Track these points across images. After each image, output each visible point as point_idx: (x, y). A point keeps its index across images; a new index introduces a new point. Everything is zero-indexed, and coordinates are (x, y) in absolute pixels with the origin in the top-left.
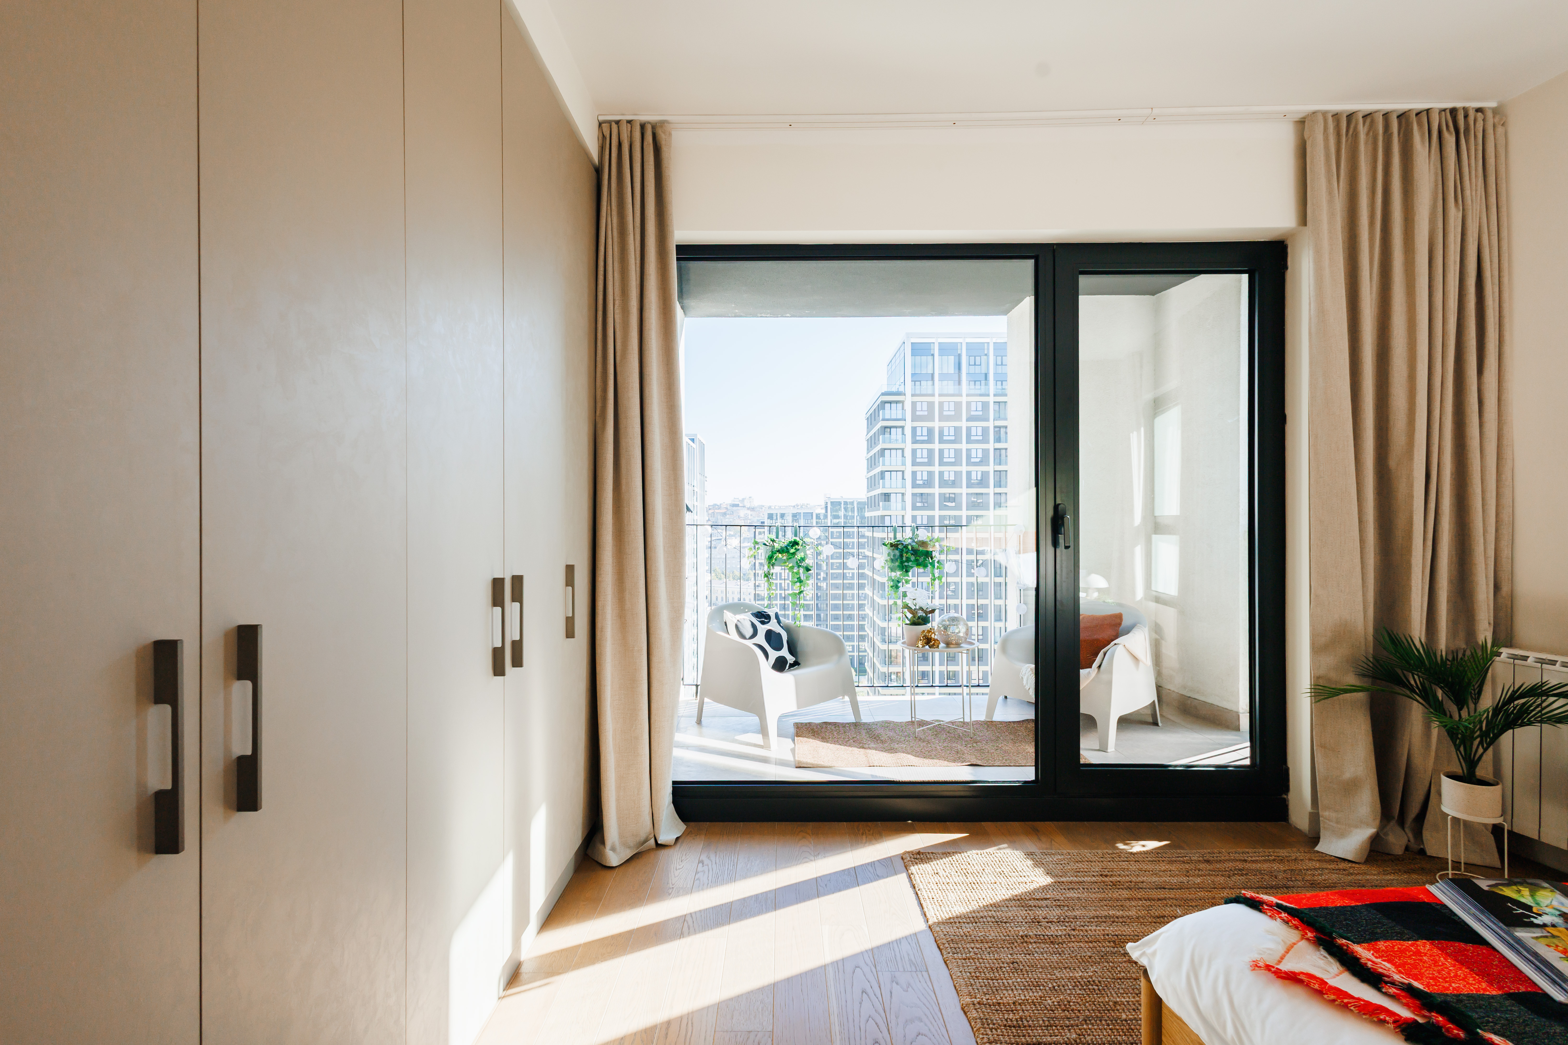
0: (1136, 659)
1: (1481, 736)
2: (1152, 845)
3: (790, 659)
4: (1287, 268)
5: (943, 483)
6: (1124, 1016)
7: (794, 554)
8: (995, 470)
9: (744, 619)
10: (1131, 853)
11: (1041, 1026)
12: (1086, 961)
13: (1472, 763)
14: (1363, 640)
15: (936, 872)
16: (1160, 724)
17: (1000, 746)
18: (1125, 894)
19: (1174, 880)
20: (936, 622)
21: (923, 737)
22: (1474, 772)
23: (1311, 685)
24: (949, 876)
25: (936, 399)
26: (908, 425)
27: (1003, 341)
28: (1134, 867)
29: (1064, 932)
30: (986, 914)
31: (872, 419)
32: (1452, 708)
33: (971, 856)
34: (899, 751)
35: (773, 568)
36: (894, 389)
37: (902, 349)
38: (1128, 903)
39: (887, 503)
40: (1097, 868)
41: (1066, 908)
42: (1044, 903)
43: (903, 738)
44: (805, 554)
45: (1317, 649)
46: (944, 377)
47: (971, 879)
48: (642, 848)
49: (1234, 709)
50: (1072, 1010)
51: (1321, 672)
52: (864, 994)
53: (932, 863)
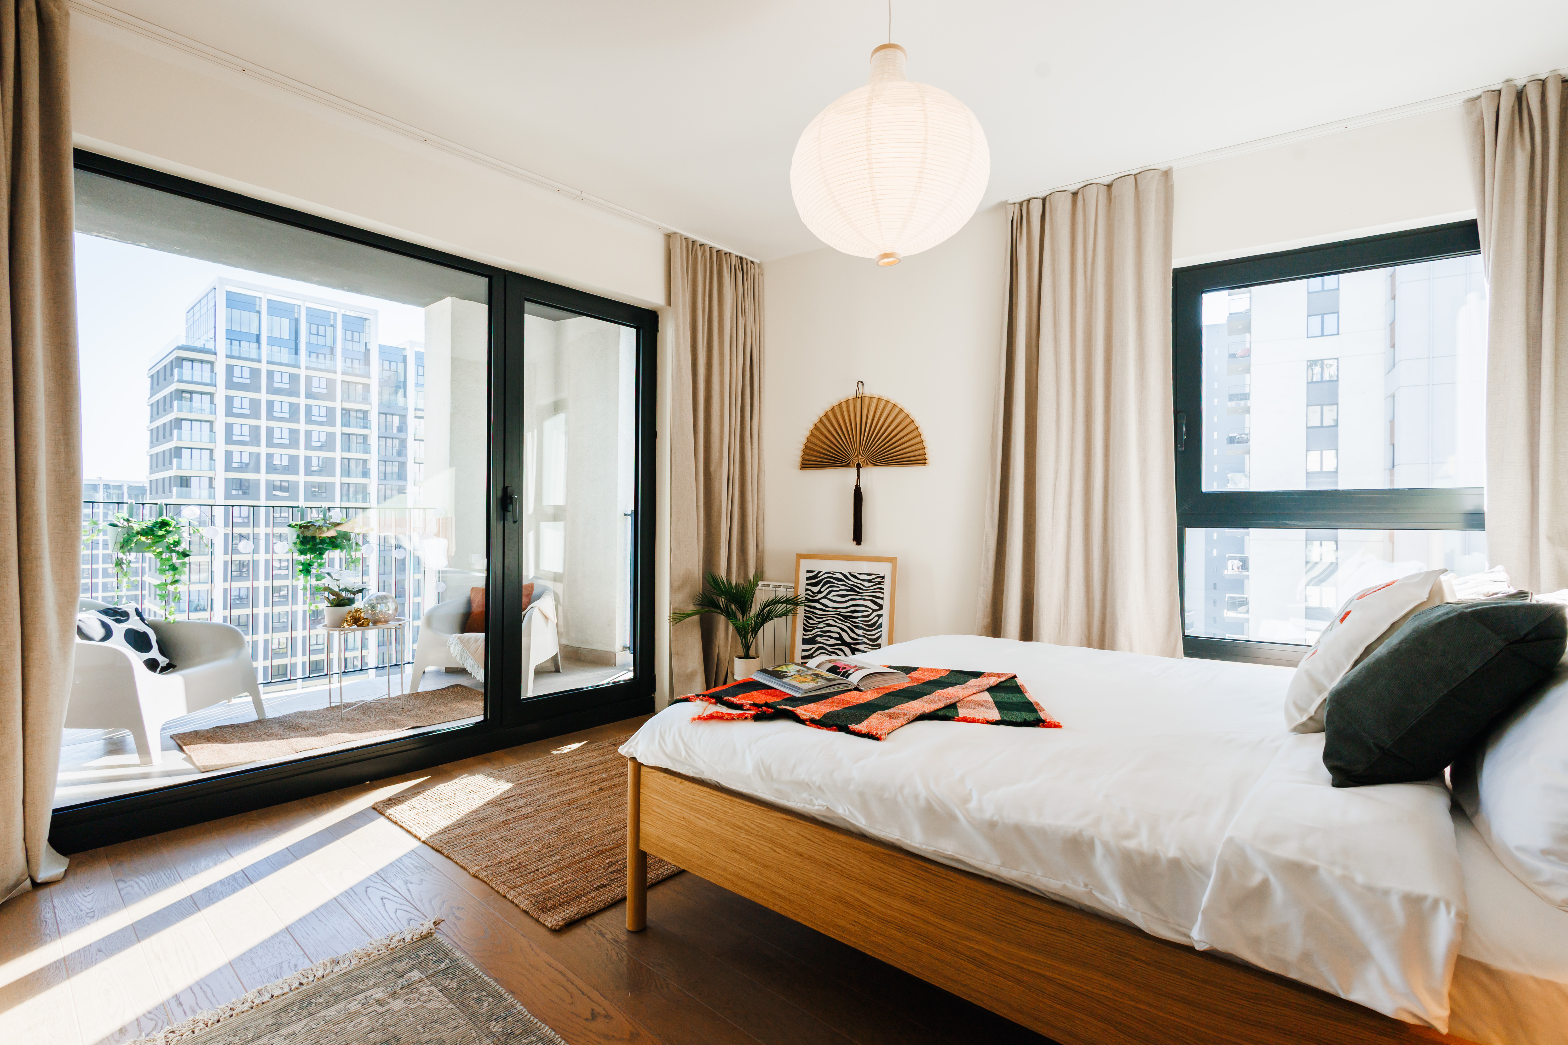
0: (546, 618)
1: (752, 631)
2: (575, 746)
3: (163, 661)
4: (658, 331)
5: (271, 468)
6: (586, 837)
7: (163, 536)
8: (343, 457)
9: (89, 618)
10: (564, 754)
11: (535, 862)
12: (552, 820)
13: (747, 648)
14: (697, 582)
15: (412, 807)
16: (561, 671)
17: (433, 709)
18: (567, 777)
19: (596, 760)
20: (359, 603)
21: (350, 717)
22: (748, 653)
23: (670, 616)
24: (426, 806)
25: (264, 367)
26: (221, 393)
27: (354, 315)
28: (568, 761)
29: (533, 810)
30: (469, 819)
31: (158, 379)
32: (740, 616)
33: (439, 789)
34: (329, 733)
35: (130, 555)
36: (198, 344)
37: (212, 295)
38: (570, 781)
39: (184, 489)
40: (544, 768)
41: (529, 797)
42: (512, 799)
43: (328, 722)
44: (181, 537)
45: (674, 590)
46: (273, 341)
47: (446, 803)
48: (14, 893)
49: (612, 650)
50: (553, 846)
51: (676, 605)
52: (384, 900)
53: (406, 803)
